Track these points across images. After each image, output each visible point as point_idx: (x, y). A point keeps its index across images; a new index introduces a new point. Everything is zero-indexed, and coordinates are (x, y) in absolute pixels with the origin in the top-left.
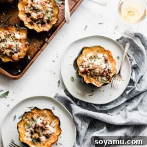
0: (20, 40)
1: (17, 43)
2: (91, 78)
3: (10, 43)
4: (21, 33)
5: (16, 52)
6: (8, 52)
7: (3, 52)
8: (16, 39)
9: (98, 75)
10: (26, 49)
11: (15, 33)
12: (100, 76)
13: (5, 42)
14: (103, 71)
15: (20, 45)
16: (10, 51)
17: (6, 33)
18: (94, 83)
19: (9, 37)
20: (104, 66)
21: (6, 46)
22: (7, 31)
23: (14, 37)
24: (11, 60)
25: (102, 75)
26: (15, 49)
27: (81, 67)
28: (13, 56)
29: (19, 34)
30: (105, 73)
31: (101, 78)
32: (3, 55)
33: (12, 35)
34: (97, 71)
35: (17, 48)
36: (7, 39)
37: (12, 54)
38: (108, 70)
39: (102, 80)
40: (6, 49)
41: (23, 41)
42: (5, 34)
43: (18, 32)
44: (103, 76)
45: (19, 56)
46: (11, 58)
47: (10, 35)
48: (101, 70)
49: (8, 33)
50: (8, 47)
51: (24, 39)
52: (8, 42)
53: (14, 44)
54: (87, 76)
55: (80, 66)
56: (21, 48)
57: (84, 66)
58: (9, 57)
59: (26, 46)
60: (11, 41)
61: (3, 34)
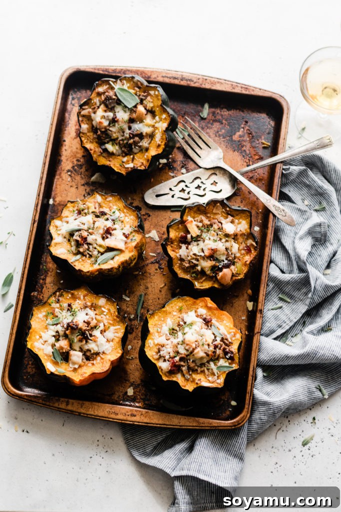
0: (235, 237)
1: (228, 244)
2: (194, 376)
3: (213, 245)
4: (236, 221)
5: (227, 266)
6: (207, 264)
7: (197, 265)
8: (227, 235)
9: (205, 361)
10: (248, 259)
11: (223, 221)
12: (211, 360)
13: (201, 243)
14: (212, 348)
15: (235, 247)
16: (213, 263)
17: (201, 221)
18: (205, 384)
19: (208, 231)
20: (208, 335)
21: (203, 251)
22: (203, 218)
23: (220, 229)
24: (216, 286)
25: (214, 358)
26: (223, 258)
27: (161, 360)
28: (221, 274)
29: (232, 222)
30: (218, 351)
31: (215, 364)
32: (197, 273)
33: (215, 226)
34: (200, 353)
35: (228, 255)
36: (204, 235)
37: (216, 269)
38: (222, 340)
39: (219, 368)
40: (204, 258)
41: (241, 240)
42: (200, 224)
43: (230, 218)
44: (218, 359)
45: (233, 275)
46: (214, 278)
47: (211, 225)
48: (206, 347)
49: (207, 222)
50: (207, 253)
51: (243, 235)
52: (207, 242)
53: (221, 246)
54: (183, 375)
55: (158, 359)
56: (238, 255)
57: (167, 357)
58: (210, 278)
59: (248, 250)
60: (215, 241)
61: (195, 223)
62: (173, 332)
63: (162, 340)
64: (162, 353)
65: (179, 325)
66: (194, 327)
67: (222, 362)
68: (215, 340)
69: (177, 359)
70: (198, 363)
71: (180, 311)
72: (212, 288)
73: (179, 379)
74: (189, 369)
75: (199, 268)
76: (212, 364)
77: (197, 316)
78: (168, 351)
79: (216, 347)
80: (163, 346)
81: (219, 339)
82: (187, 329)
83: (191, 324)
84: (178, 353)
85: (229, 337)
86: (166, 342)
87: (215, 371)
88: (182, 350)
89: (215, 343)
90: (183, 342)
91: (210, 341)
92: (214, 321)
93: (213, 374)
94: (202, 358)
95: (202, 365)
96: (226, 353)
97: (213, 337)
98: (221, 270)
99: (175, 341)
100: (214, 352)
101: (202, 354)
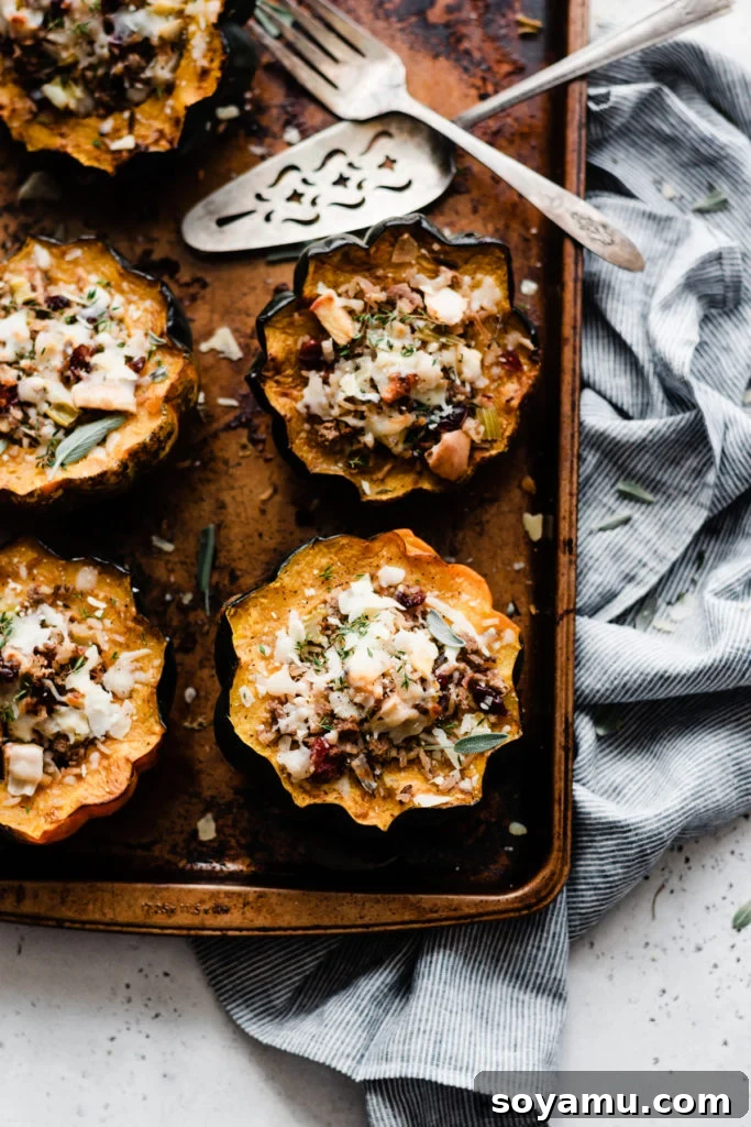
0: (467, 331)
1: (448, 357)
3: (404, 366)
4: (467, 280)
5: (453, 424)
6: (391, 426)
7: (361, 431)
8: (442, 330)
10: (513, 390)
11: (427, 286)
13: (365, 362)
14: (434, 690)
15: (471, 361)
16: (411, 418)
17: (359, 295)
19: (384, 322)
20: (420, 651)
21: (374, 386)
22: (364, 283)
23: (420, 311)
24: (426, 486)
25: (447, 716)
26: (439, 399)
27: (284, 746)
28: (436, 449)
29: (454, 285)
30: (454, 694)
31: (450, 735)
32: (364, 452)
33: (404, 306)
34: (399, 709)
35: (452, 388)
36: (373, 337)
37: (420, 437)
38: (463, 655)
40: (380, 407)
41: (485, 336)
42: (357, 305)
43: (446, 274)
44: (456, 716)
45: (474, 447)
46: (417, 465)
47: (391, 304)
49: (376, 294)
50: (387, 391)
51: (490, 320)
52: (382, 356)
53: (426, 365)
54: (356, 782)
55: (274, 744)
56: (482, 383)
57: (301, 734)
58: (402, 465)
59: (512, 365)
60: (408, 351)
61: (339, 302)
62: (310, 652)
63: (280, 683)
64: (282, 723)
65: (326, 628)
66: (374, 628)
67: (470, 725)
68: (441, 660)
69: (332, 736)
70: (399, 739)
71: (325, 580)
72: (416, 494)
73: (345, 796)
74: (372, 761)
75: (369, 439)
76: (440, 736)
77: (379, 591)
78: (300, 716)
79: (445, 681)
80: (284, 700)
81: (451, 654)
82: (351, 640)
83: (364, 620)
84: (331, 717)
85: (481, 643)
86: (290, 687)
87: (452, 755)
88: (344, 708)
89: (444, 669)
90: (344, 684)
91: (426, 668)
92: (431, 599)
93: (447, 764)
94: (408, 723)
95: (411, 742)
96: (477, 695)
97: (434, 652)
98: (435, 437)
99: (321, 681)
100: (444, 700)
101: (405, 712)
